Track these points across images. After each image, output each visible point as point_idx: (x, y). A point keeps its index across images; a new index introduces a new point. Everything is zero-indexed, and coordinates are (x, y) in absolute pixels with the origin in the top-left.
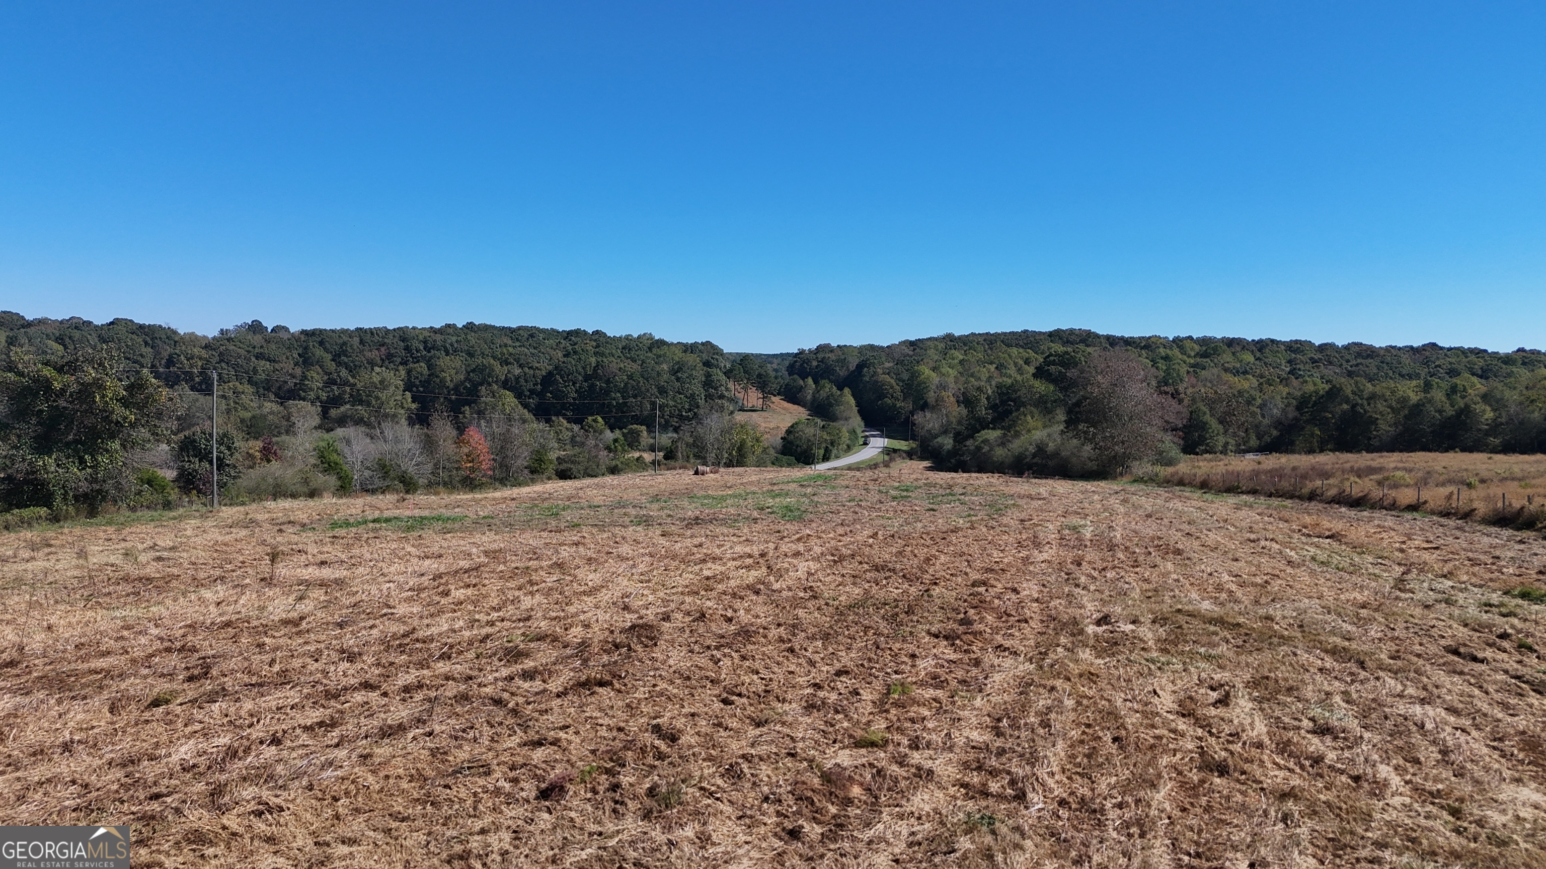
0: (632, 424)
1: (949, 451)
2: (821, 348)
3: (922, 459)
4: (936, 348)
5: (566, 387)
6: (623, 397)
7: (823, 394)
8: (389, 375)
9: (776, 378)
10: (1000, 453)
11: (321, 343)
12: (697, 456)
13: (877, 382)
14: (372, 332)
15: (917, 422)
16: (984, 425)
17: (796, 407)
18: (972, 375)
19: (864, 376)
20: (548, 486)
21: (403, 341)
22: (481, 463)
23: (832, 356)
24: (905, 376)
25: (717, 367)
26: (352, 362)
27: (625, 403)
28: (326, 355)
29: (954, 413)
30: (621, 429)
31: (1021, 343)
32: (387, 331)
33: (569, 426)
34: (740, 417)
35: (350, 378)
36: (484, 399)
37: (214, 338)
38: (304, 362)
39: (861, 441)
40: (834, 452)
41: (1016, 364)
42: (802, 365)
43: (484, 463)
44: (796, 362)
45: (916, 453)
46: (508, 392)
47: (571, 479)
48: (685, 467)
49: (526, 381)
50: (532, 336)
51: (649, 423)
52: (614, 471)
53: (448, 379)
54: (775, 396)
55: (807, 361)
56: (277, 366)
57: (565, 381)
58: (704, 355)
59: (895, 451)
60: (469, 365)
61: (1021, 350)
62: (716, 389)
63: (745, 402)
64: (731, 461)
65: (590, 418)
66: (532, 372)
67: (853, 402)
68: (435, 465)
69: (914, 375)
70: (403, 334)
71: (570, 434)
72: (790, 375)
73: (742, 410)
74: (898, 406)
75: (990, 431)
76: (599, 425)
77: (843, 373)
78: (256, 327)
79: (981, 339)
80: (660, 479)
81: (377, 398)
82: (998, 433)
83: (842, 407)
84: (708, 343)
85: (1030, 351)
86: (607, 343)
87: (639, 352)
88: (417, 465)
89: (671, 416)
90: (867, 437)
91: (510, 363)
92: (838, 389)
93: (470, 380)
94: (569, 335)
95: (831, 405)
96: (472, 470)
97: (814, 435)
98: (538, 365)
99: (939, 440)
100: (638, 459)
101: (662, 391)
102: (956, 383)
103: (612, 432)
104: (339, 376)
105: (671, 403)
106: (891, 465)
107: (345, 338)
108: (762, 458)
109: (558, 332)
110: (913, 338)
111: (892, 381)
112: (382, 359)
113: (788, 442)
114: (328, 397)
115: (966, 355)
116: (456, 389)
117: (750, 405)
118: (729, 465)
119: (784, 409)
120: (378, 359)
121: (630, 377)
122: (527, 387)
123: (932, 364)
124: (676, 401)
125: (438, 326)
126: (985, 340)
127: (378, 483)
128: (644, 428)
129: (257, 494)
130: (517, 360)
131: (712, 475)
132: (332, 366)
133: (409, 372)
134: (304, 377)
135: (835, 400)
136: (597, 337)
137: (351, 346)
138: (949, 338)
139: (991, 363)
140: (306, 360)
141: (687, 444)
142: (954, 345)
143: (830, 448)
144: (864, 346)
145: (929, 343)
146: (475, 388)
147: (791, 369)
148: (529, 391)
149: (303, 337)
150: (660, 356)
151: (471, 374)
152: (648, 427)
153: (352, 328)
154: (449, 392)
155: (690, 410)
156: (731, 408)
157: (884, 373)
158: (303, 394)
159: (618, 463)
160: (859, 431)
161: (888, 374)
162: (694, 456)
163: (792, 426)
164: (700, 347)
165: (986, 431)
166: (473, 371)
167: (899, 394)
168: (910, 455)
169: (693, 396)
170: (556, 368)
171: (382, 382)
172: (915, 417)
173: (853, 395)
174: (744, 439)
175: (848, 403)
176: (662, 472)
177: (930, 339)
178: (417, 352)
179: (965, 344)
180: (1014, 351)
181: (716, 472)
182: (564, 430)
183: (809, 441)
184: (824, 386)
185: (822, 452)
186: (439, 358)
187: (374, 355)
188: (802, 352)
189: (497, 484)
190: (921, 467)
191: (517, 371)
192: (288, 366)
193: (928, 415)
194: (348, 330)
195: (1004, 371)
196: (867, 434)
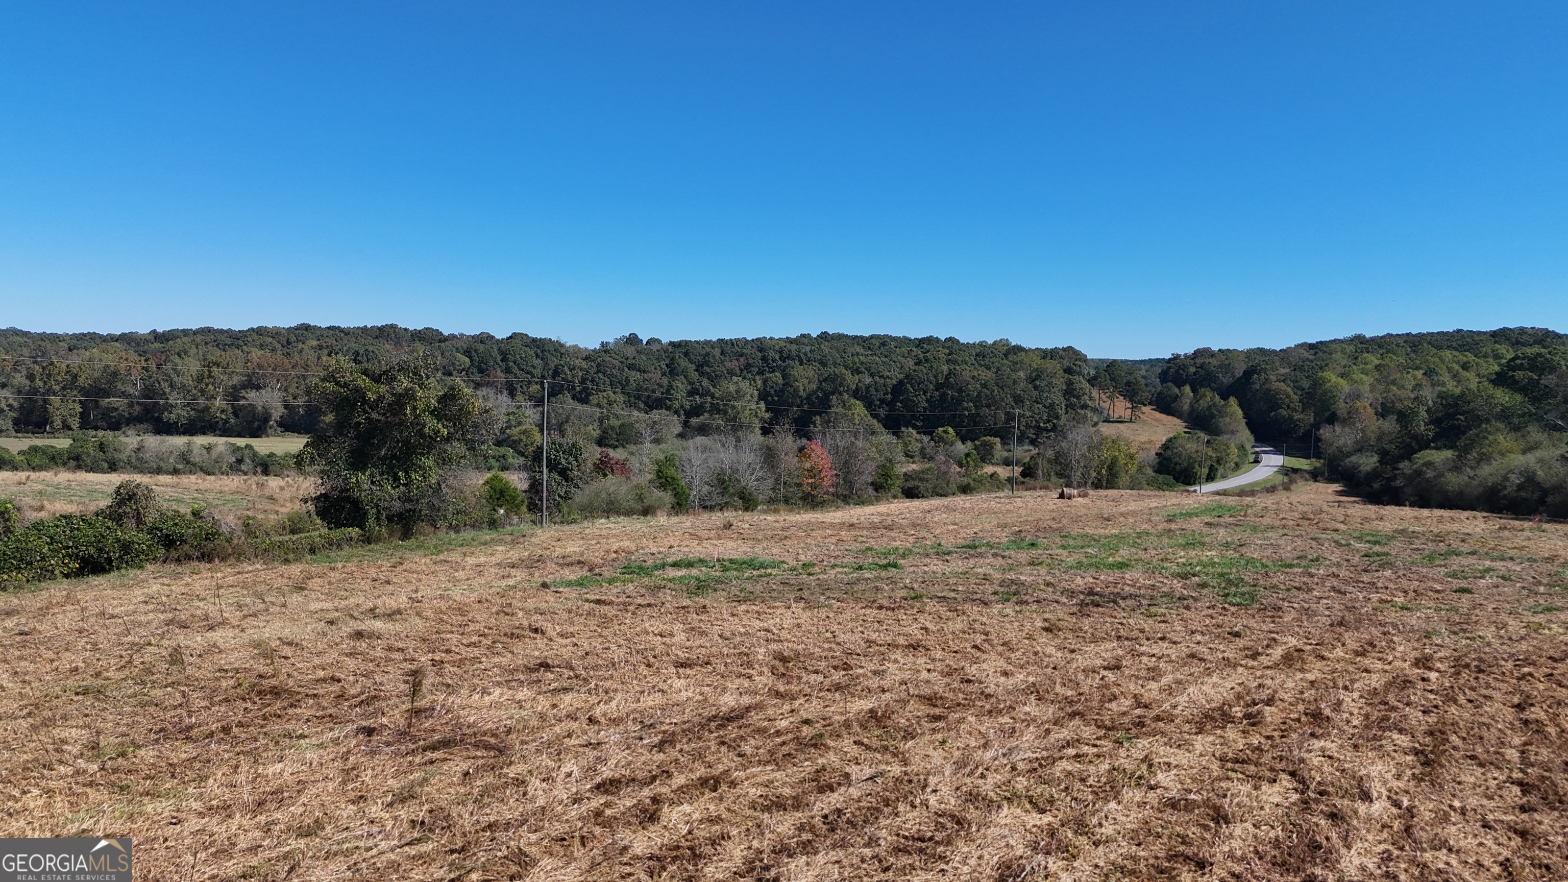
0: (985, 436)
1: (1368, 474)
2: (1198, 353)
3: (1330, 480)
4: (1343, 351)
5: (916, 396)
6: (976, 406)
7: (1203, 404)
8: (744, 385)
9: (1147, 385)
10: (1454, 481)
11: (686, 354)
12: (1059, 475)
13: (1269, 390)
14: (732, 342)
15: (1323, 438)
16: (1424, 444)
17: (1170, 418)
18: (1394, 383)
19: (1254, 383)
20: (892, 506)
21: (760, 351)
22: (822, 479)
23: (1214, 362)
24: (1306, 384)
25: (1079, 374)
26: (714, 372)
27: (978, 415)
28: (690, 365)
29: (1373, 428)
30: (973, 440)
31: (1454, 344)
32: (746, 342)
33: (918, 437)
34: (1107, 430)
35: (711, 388)
36: (833, 410)
37: (594, 351)
38: (671, 372)
39: (1252, 458)
40: (1221, 470)
41: (1450, 370)
42: (1177, 372)
43: (826, 479)
44: (1170, 368)
45: (1322, 474)
46: (857, 402)
47: (918, 497)
48: (1045, 488)
49: (877, 391)
50: (883, 344)
51: (1004, 435)
52: (965, 490)
53: (801, 388)
54: (1145, 405)
55: (1185, 367)
56: (646, 376)
57: (916, 391)
58: (1065, 362)
59: (1295, 471)
60: (822, 374)
61: (1457, 354)
62: (1078, 398)
63: (1111, 413)
64: (1099, 480)
65: (940, 429)
66: (882, 381)
67: (1240, 413)
68: (777, 480)
69: (1317, 383)
70: (760, 345)
71: (920, 445)
72: (1162, 382)
73: (1107, 421)
74: (1295, 418)
75: (1433, 452)
76: (950, 436)
77: (1226, 380)
78: (633, 340)
79: (1401, 341)
80: (1019, 502)
81: (733, 407)
82: (1448, 454)
83: (1228, 420)
84: (1070, 348)
85: (1469, 354)
86: (960, 350)
87: (995, 360)
88: (758, 480)
89: (1028, 426)
90: (1256, 453)
91: (861, 372)
92: (1221, 398)
93: (822, 390)
94: (920, 342)
95: (1213, 416)
96: (814, 487)
97: (1197, 452)
98: (888, 374)
99: (1354, 459)
100: (992, 476)
101: (1018, 400)
102: (1371, 391)
103: (964, 444)
104: (701, 385)
105: (1028, 414)
106: (1293, 487)
107: (708, 349)
108: (1137, 478)
109: (910, 340)
110: (1313, 340)
111: (1289, 390)
112: (741, 370)
113: (1165, 459)
114: (691, 405)
115: (1382, 359)
116: (808, 398)
117: (1116, 416)
118: (1097, 486)
119: (1156, 420)
120: (737, 369)
121: (984, 386)
122: (876, 396)
123: (1340, 370)
124: (1033, 411)
125: (793, 336)
126: (1405, 342)
127: (718, 499)
128: (998, 440)
129: (590, 511)
130: (868, 369)
131: (1080, 499)
132: (695, 376)
133: (765, 382)
134: (670, 387)
135: (1219, 411)
136: (950, 343)
137: (714, 356)
138: (1359, 340)
139: (1417, 368)
140: (672, 371)
141: (1049, 461)
142: (1366, 348)
143: (1216, 466)
144: (1253, 350)
145: (1334, 346)
146: (827, 395)
147: (1164, 377)
148: (879, 400)
149: (670, 348)
150: (1017, 363)
151: (823, 384)
152: (1002, 439)
153: (714, 339)
154: (802, 401)
155: (1048, 421)
156: (1095, 419)
157: (1279, 381)
158: (669, 403)
159: (970, 481)
160: (1248, 447)
161: (1284, 381)
162: (1057, 474)
163: (1170, 440)
164: (1061, 352)
165: (1428, 451)
166: (825, 380)
167: (1297, 405)
168: (1315, 475)
169: (1052, 406)
170: (907, 376)
171: (737, 392)
172: (1321, 431)
173: (1241, 405)
174: (1115, 456)
175: (1232, 414)
176: (1020, 494)
177: (1335, 341)
178: (773, 361)
179: (1380, 347)
180: (1448, 354)
181: (1085, 495)
182: (913, 441)
183: (1190, 457)
184: (1205, 396)
185: (1205, 471)
186: (793, 368)
187: (733, 365)
188: (1176, 358)
189: (839, 502)
190: (1330, 491)
191: (868, 380)
192: (656, 376)
193: (1338, 429)
194: (711, 341)
195: (1436, 378)
196: (1257, 449)
